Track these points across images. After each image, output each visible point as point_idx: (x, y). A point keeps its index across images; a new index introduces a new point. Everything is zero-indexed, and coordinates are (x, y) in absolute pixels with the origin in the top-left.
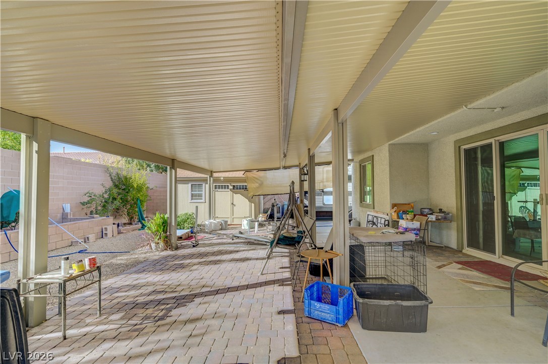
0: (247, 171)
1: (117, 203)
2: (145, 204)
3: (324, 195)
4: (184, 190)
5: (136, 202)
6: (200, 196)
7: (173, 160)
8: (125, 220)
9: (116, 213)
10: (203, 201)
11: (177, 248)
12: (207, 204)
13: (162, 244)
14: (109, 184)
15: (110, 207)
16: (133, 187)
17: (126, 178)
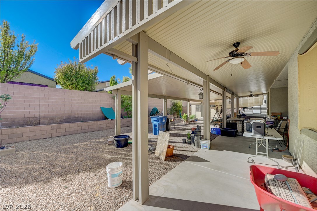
0: (215, 100)
1: (174, 111)
2: (182, 112)
3: (253, 109)
4: (193, 108)
5: (179, 111)
6: (199, 109)
7: (188, 99)
8: (176, 117)
9: (174, 114)
10: (200, 111)
11: (190, 123)
12: (201, 112)
13: (186, 122)
14: (172, 105)
15: (173, 112)
16: (178, 106)
17: (176, 103)
